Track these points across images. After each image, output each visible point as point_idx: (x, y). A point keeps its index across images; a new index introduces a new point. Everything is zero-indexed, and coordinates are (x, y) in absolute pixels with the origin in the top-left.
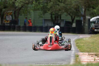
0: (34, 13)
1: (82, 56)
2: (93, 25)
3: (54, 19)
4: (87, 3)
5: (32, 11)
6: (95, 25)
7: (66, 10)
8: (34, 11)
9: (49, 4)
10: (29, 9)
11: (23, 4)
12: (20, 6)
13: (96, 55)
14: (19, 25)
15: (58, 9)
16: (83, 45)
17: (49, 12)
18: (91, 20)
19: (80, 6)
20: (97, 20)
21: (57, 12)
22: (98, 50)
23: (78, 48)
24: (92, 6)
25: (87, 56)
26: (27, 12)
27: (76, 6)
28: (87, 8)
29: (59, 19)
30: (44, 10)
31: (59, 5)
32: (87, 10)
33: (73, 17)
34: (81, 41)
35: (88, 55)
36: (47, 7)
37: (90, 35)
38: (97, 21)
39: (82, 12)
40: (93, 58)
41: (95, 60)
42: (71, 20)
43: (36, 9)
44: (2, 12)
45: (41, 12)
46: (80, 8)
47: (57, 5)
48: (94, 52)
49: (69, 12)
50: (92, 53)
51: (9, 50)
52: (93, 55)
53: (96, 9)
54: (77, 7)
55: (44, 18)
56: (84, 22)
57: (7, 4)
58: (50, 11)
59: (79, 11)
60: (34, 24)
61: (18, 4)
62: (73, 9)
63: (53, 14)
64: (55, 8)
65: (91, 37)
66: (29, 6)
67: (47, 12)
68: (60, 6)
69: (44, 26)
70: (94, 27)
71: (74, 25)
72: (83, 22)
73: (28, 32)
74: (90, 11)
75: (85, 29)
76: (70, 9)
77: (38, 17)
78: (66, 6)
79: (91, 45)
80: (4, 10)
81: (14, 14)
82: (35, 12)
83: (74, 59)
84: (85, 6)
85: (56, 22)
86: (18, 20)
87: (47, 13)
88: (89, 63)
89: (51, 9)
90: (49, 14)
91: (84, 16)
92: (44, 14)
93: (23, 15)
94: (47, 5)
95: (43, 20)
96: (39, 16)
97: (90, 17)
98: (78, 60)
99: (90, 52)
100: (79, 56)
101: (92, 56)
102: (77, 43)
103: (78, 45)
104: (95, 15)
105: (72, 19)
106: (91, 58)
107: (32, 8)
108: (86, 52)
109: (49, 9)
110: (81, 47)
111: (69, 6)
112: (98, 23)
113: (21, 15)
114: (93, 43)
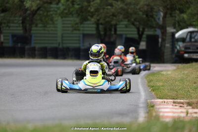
0: (63, 21)
1: (161, 106)
2: (180, 46)
3: (102, 33)
4: (168, 2)
5: (60, 18)
6: (185, 44)
7: (127, 16)
8: (62, 17)
9: (92, 3)
10: (51, 13)
11: (41, 3)
12: (34, 8)
13: (189, 104)
14: (33, 45)
15: (111, 14)
16: (161, 84)
17: (93, 20)
18: (177, 35)
19: (155, 7)
20: (189, 34)
21: (107, 19)
22: (192, 95)
23: (153, 90)
24: (178, 6)
25: (171, 107)
27: (146, 8)
28: (169, 12)
29: (113, 32)
30: (83, 15)
31: (111, 5)
32: (168, 15)
33: (141, 29)
34: (158, 76)
35: (172, 104)
36: (89, 9)
37: (175, 66)
38: (188, 37)
39: (159, 19)
40: (184, 110)
41: (187, 113)
42: (136, 36)
43: (67, 14)
45: (76, 19)
46: (155, 10)
47: (108, 5)
48: (184, 98)
49: (133, 20)
50: (182, 101)
52: (183, 103)
53: (187, 13)
54: (149, 10)
55: (83, 30)
56: (163, 40)
57: (8, 3)
58: (95, 17)
59: (152, 16)
60: (63, 43)
61: (30, 3)
62: (141, 13)
63: (101, 24)
64: (105, 10)
65: (178, 68)
66: (52, 8)
67: (88, 20)
68: (114, 8)
69: (82, 48)
70: (183, 49)
71: (143, 45)
72: (160, 40)
73: (50, 59)
74: (175, 17)
75: (165, 54)
76: (135, 13)
77: (71, 29)
78: (125, 7)
80: (2, 15)
81: (23, 23)
82: (64, 19)
84: (165, 7)
85: (107, 40)
86: (31, 36)
87: (89, 22)
88: (176, 120)
89: (97, 13)
90: (93, 24)
91: (163, 28)
92: (81, 23)
93: (40, 25)
94: (89, 6)
95: (81, 36)
96: (73, 27)
97: (175, 28)
98: (154, 114)
99: (176, 99)
100: (156, 107)
101: (181, 106)
102: (150, 81)
103: (152, 84)
105: (138, 33)
106: (180, 110)
107: (59, 12)
108: (168, 97)
109: (92, 12)
110: (159, 89)
111: (132, 7)
112: (190, 41)
113: (36, 26)
114: (181, 80)
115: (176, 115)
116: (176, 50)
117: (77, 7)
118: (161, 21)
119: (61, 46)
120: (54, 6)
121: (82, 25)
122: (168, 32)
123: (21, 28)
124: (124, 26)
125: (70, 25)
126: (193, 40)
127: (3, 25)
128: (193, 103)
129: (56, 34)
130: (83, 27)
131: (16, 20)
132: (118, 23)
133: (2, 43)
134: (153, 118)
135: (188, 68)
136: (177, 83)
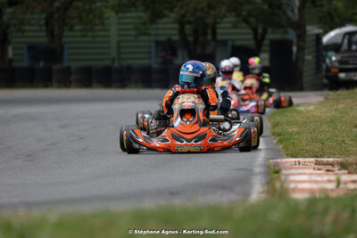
0: (119, 18)
1: (293, 171)
2: (332, 58)
3: (190, 39)
5: (110, 14)
6: (339, 57)
7: (235, 7)
8: (117, 13)
10: (99, 4)
13: (343, 166)
14: (66, 64)
16: (295, 129)
17: (173, 16)
18: (326, 39)
20: (347, 37)
21: (199, 14)
22: (350, 148)
23: (280, 141)
25: (311, 171)
26: (91, 17)
29: (209, 37)
32: (308, 4)
33: (260, 30)
34: (290, 115)
35: (313, 165)
37: (321, 95)
38: (346, 42)
39: (293, 11)
40: (333, 178)
41: (339, 182)
42: (251, 43)
44: (5, 18)
45: (142, 14)
48: (335, 155)
49: (244, 13)
50: (331, 160)
51: (28, 156)
52: (332, 165)
55: (156, 35)
56: (301, 49)
58: (176, 10)
59: (280, 7)
60: (120, 59)
62: (259, 1)
63: (189, 23)
65: (327, 99)
67: (165, 16)
69: (155, 66)
70: (337, 65)
71: (264, 59)
72: (295, 49)
73: (96, 87)
74: (322, 6)
75: (305, 74)
76: (250, 2)
77: (133, 32)
79: (327, 129)
80: (9, 10)
81: (47, 24)
82: (121, 15)
83: (264, 181)
85: (199, 51)
86: (62, 48)
87: (165, 20)
88: (318, 196)
89: (179, 4)
90: (174, 22)
91: (300, 27)
92: (152, 22)
93: (78, 27)
95: (153, 44)
96: (137, 29)
97: (320, 28)
99: (321, 156)
100: (284, 172)
101: (328, 171)
102: (275, 125)
103: (278, 130)
104: (337, 20)
105: (255, 38)
106: (326, 178)
108: (307, 154)
109: (171, 3)
110: (290, 139)
112: (349, 49)
113: (71, 29)
114: (332, 121)
116: (324, 66)
118: (295, 16)
119: (116, 65)
121: (154, 26)
122: (308, 33)
123: (44, 34)
124: (229, 25)
125: (131, 27)
126: (354, 47)
127: (12, 29)
128: (351, 164)
129: (108, 42)
130: (157, 29)
131: (34, 19)
132: (219, 20)
133: (11, 60)
135: (344, 99)
136: (324, 126)
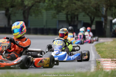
0: (47, 13)
1: (104, 63)
3: (70, 20)
4: (109, 2)
5: (44, 11)
7: (84, 10)
8: (46, 11)
9: (64, 2)
10: (40, 8)
11: (34, 2)
12: (30, 5)
14: (29, 27)
15: (75, 8)
17: (64, 12)
18: (114, 21)
21: (73, 12)
23: (99, 53)
25: (110, 63)
27: (95, 5)
28: (109, 8)
29: (76, 19)
30: (59, 9)
31: (75, 3)
32: (108, 10)
33: (92, 18)
34: (102, 45)
35: (111, 61)
36: (62, 6)
39: (103, 12)
42: (89, 22)
43: (49, 9)
46: (101, 7)
47: (73, 4)
49: (87, 12)
54: (97, 6)
56: (106, 24)
57: (14, 2)
58: (65, 10)
59: (99, 10)
60: (47, 26)
61: (28, 2)
62: (92, 8)
63: (69, 14)
64: (71, 7)
65: (114, 40)
68: (76, 5)
71: (94, 27)
72: (104, 24)
74: (112, 10)
75: (107, 32)
76: (89, 8)
78: (83, 5)
79: (115, 50)
80: (11, 9)
82: (48, 11)
83: (95, 66)
84: (107, 5)
85: (72, 24)
86: (28, 21)
89: (66, 8)
90: (64, 14)
91: (105, 17)
93: (33, 15)
94: (62, 4)
96: (52, 16)
97: (112, 17)
98: (100, 67)
99: (113, 58)
100: (101, 63)
101: (115, 63)
102: (98, 48)
103: (99, 50)
105: (91, 20)
106: (115, 65)
108: (108, 58)
109: (64, 8)
110: (103, 52)
111: (87, 4)
113: (31, 16)
115: (113, 68)
116: (113, 30)
117: (55, 4)
118: (104, 13)
119: (45, 27)
120: (41, 4)
121: (57, 15)
122: (108, 19)
123: (22, 17)
124: (82, 16)
129: (43, 20)
130: (59, 16)
131: (19, 12)
132: (79, 14)
134: (99, 70)
136: (113, 49)
